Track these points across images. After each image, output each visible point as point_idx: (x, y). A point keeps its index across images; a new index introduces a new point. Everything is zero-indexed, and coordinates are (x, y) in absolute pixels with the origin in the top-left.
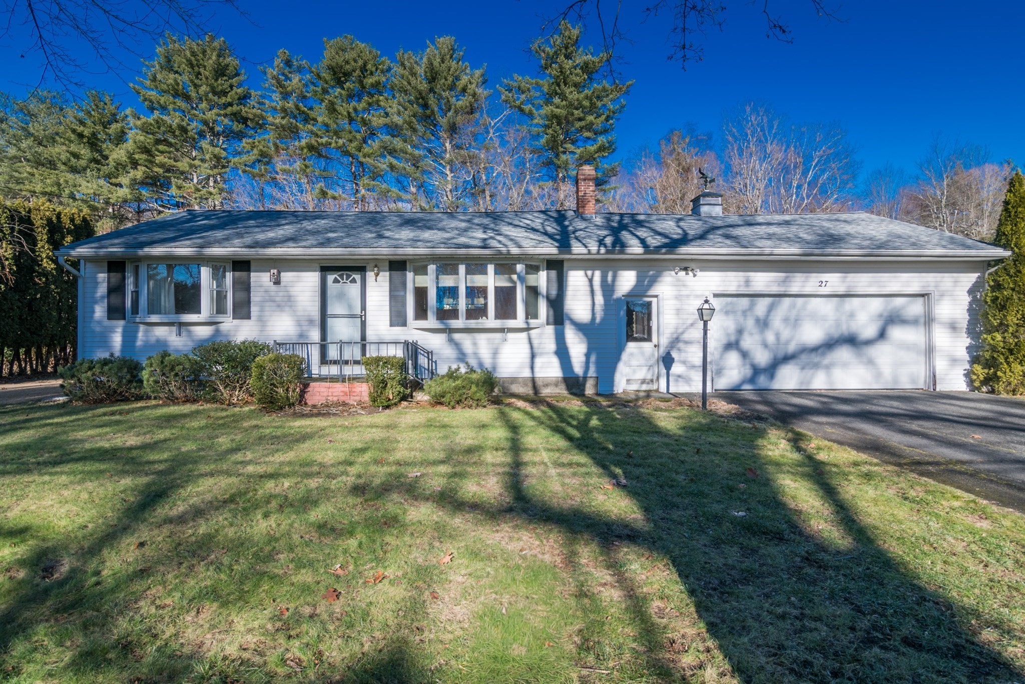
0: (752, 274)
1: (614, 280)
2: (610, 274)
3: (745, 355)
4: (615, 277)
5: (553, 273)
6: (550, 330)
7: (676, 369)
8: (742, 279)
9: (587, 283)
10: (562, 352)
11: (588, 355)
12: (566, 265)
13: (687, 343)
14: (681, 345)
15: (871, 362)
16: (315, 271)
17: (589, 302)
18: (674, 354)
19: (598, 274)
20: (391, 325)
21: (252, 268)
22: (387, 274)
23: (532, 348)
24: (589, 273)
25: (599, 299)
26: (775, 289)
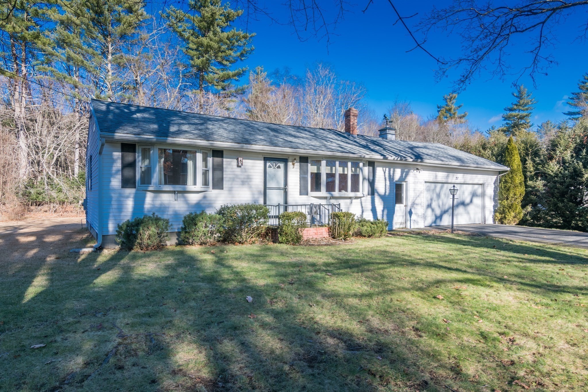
0: (437, 173)
1: (394, 174)
2: (392, 170)
3: (433, 210)
4: (394, 171)
5: (371, 168)
6: (369, 197)
7: (414, 217)
8: (434, 175)
9: (383, 174)
10: (374, 210)
11: (383, 211)
12: (376, 164)
13: (417, 204)
14: (415, 206)
15: (468, 213)
16: (261, 160)
17: (384, 184)
18: (413, 210)
19: (387, 169)
20: (301, 194)
21: (224, 156)
22: (299, 164)
23: (362, 207)
24: (384, 169)
25: (388, 183)
26: (444, 180)
